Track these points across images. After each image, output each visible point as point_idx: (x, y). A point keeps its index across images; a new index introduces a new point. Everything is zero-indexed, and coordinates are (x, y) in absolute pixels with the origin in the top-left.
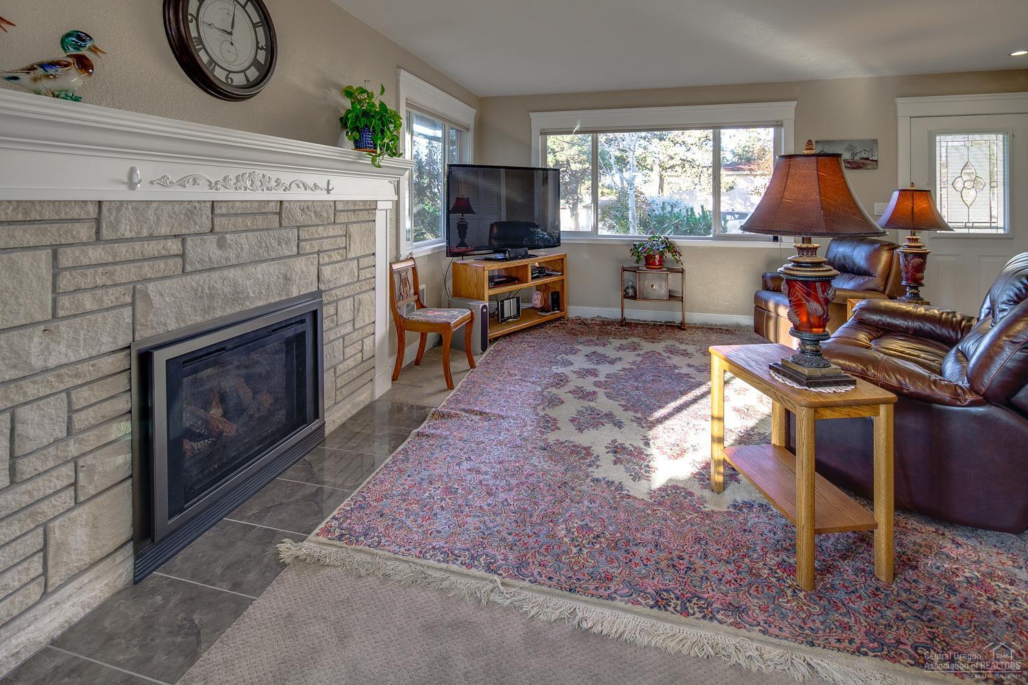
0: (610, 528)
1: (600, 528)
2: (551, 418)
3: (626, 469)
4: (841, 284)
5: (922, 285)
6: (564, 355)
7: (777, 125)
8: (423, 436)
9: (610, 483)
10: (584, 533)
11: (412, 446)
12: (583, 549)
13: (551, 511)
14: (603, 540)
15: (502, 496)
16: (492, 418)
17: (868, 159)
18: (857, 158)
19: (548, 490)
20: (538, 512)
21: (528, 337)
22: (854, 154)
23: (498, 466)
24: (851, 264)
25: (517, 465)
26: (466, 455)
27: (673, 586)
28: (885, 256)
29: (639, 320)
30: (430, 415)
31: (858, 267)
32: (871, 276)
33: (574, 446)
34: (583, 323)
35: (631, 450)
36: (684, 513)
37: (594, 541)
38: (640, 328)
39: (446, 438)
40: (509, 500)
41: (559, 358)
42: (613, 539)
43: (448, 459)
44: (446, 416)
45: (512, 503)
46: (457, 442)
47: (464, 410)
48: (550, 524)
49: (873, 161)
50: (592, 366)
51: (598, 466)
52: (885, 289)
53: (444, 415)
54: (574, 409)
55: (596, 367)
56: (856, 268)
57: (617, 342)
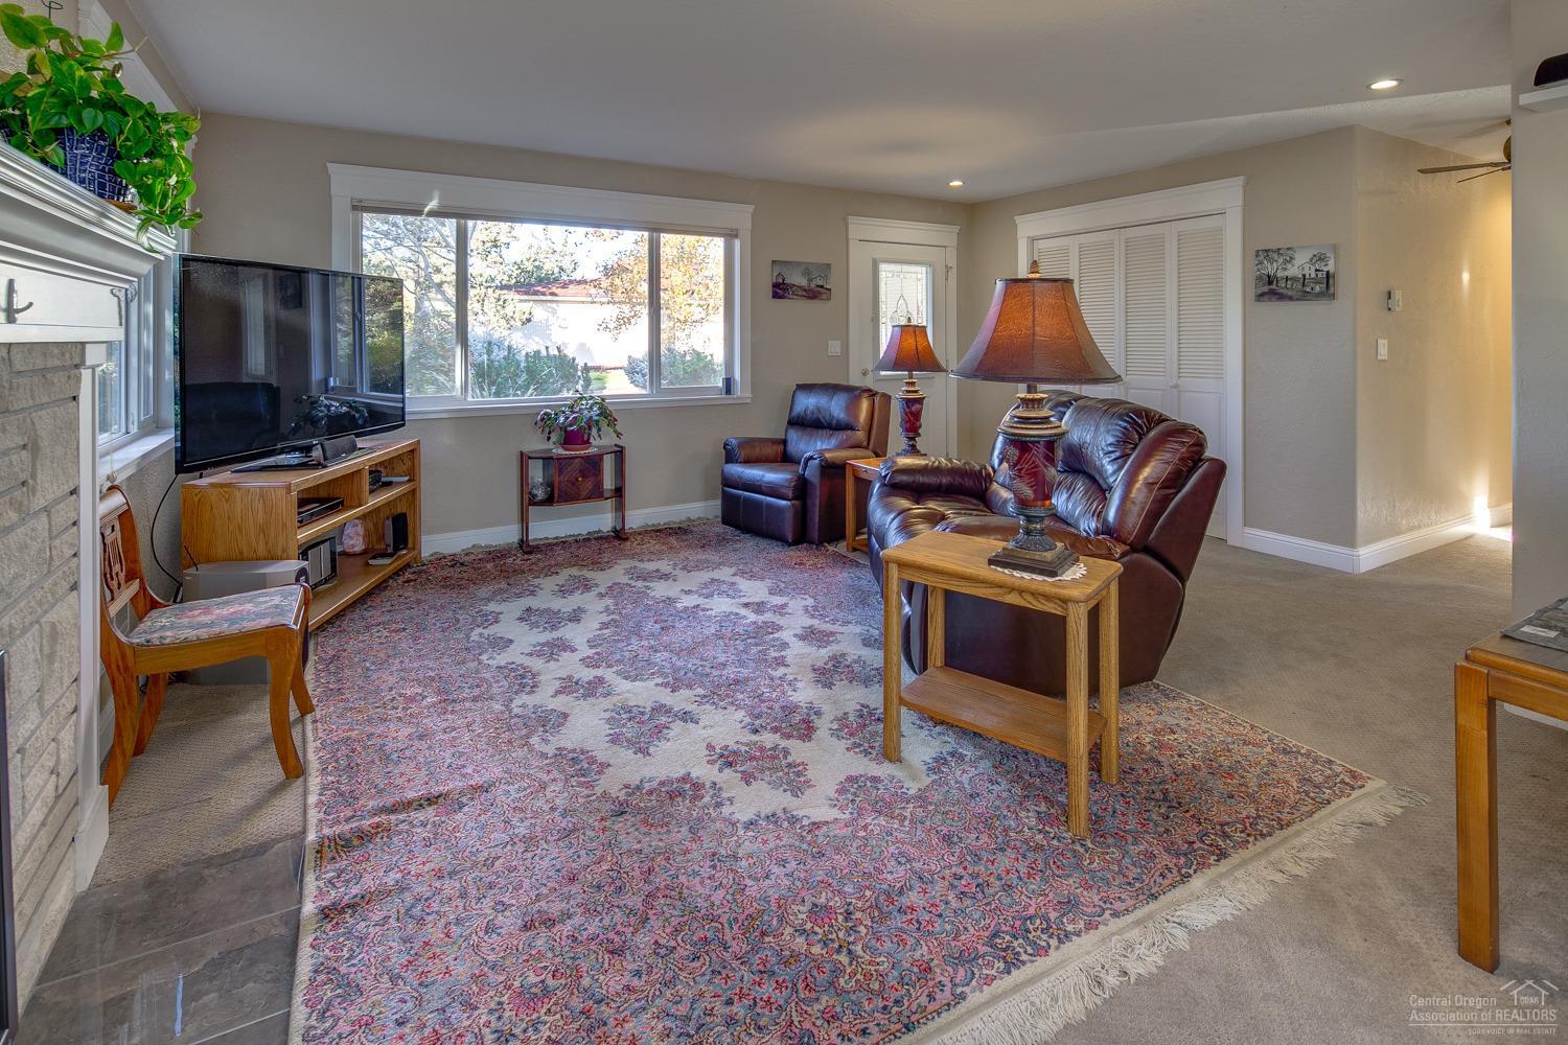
0: (846, 889)
1: (837, 899)
2: (574, 751)
3: (769, 784)
4: (819, 443)
5: (919, 435)
6: (480, 630)
7: (730, 235)
8: (342, 911)
9: (772, 818)
10: (826, 920)
11: (333, 949)
12: (852, 947)
13: (743, 917)
14: (858, 915)
15: (643, 940)
16: (464, 800)
17: (822, 287)
18: (813, 285)
19: (702, 883)
20: (727, 930)
21: (374, 614)
22: (810, 280)
23: (575, 888)
24: (827, 417)
25: (605, 867)
26: (488, 903)
27: (993, 924)
28: (865, 405)
29: (547, 538)
30: (310, 856)
31: (838, 421)
32: (853, 430)
33: (662, 783)
34: (455, 562)
35: (746, 752)
36: (897, 812)
37: (850, 924)
38: (558, 550)
39: (402, 888)
40: (663, 942)
41: (474, 636)
42: (868, 904)
43: (455, 930)
44: (356, 842)
45: (673, 944)
46: (438, 885)
47: (384, 810)
48: (767, 939)
49: (827, 289)
50: (548, 636)
51: (731, 800)
52: (868, 444)
53: (347, 840)
54: (596, 721)
55: (555, 634)
56: (834, 422)
57: (548, 584)
